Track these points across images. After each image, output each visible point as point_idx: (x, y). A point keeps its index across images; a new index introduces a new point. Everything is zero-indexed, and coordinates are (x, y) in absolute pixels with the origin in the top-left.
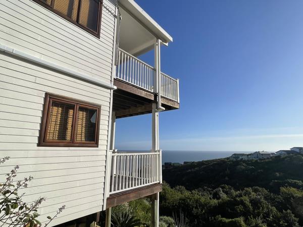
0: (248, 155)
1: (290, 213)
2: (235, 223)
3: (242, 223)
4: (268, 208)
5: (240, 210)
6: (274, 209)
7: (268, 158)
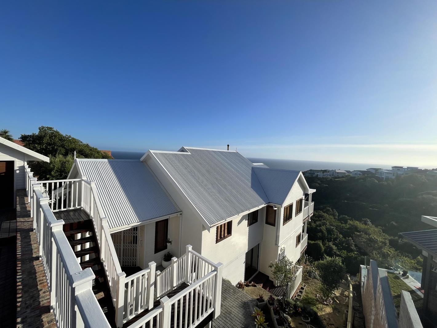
1: (350, 239)
2: (317, 244)
3: (321, 245)
4: (337, 235)
5: (319, 236)
6: (341, 236)
7: (343, 177)
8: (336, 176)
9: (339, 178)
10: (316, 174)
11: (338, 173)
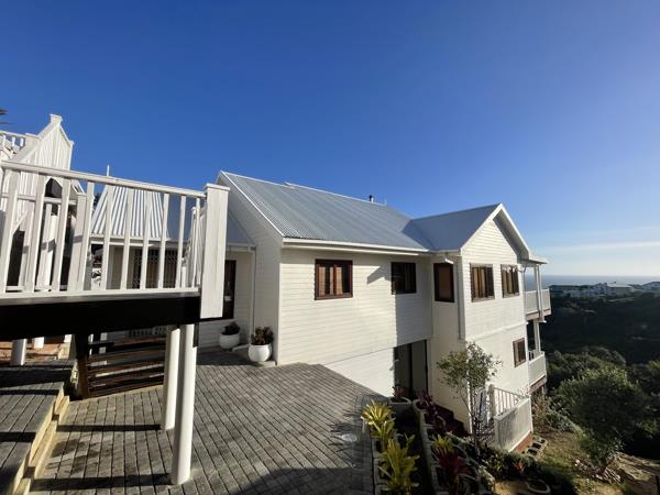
0: (581, 288)
7: (625, 296)
8: (610, 294)
9: (616, 297)
10: (566, 292)
11: (612, 288)
